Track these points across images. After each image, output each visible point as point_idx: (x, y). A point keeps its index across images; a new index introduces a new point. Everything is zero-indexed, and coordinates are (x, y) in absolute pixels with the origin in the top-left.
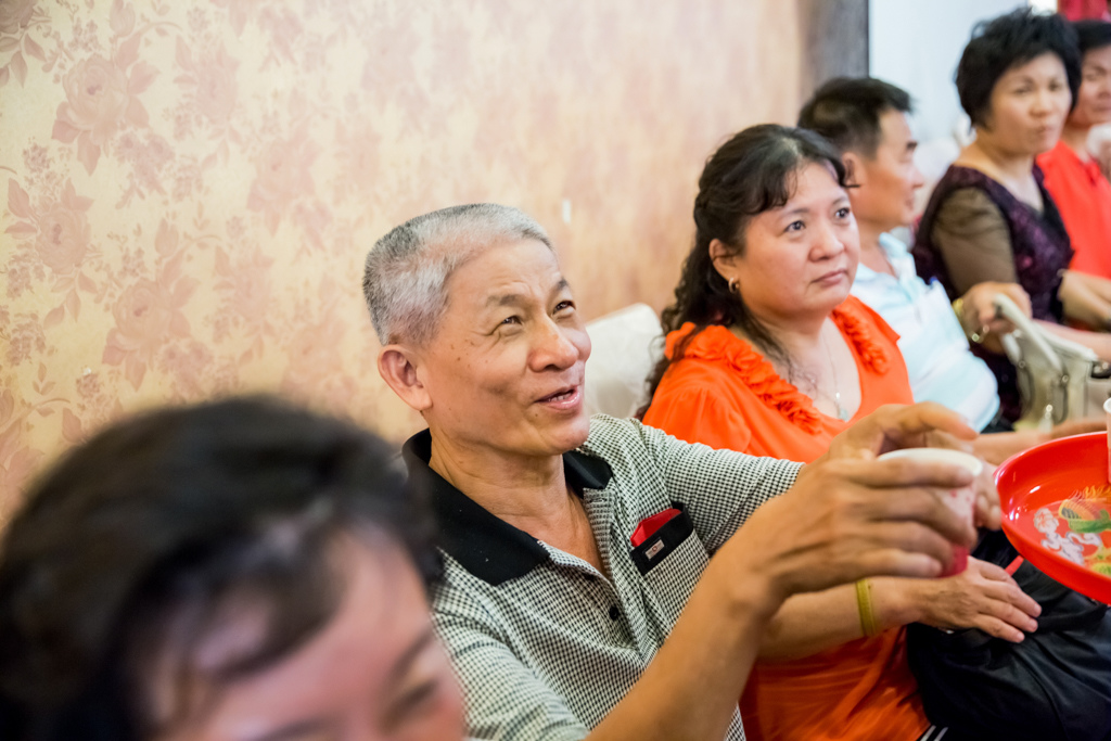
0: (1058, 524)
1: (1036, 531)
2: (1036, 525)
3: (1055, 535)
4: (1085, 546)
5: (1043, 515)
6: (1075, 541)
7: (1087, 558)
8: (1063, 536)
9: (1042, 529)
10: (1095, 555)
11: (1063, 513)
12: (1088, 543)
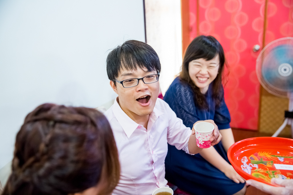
0: (248, 161)
1: (241, 162)
2: (241, 161)
3: (245, 164)
4: (253, 167)
5: (244, 158)
6: (251, 166)
7: (253, 171)
8: (248, 164)
9: (243, 162)
10: (255, 170)
11: (250, 158)
12: (254, 167)
